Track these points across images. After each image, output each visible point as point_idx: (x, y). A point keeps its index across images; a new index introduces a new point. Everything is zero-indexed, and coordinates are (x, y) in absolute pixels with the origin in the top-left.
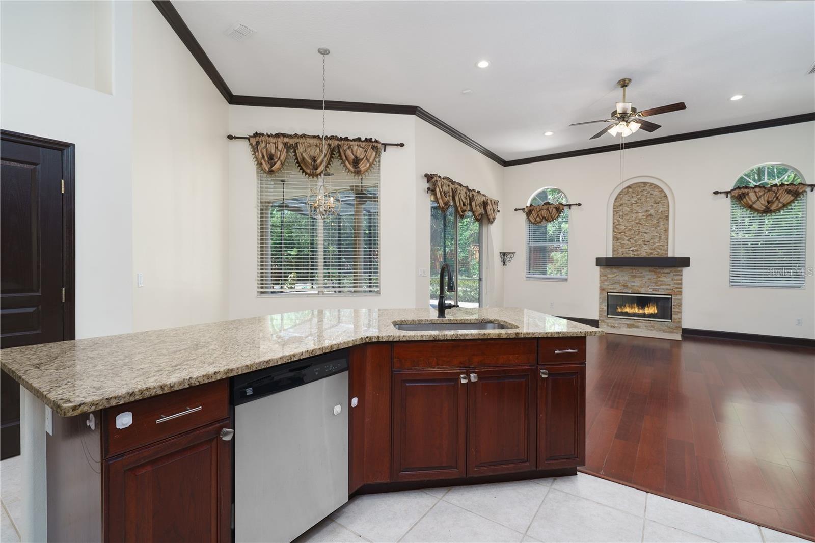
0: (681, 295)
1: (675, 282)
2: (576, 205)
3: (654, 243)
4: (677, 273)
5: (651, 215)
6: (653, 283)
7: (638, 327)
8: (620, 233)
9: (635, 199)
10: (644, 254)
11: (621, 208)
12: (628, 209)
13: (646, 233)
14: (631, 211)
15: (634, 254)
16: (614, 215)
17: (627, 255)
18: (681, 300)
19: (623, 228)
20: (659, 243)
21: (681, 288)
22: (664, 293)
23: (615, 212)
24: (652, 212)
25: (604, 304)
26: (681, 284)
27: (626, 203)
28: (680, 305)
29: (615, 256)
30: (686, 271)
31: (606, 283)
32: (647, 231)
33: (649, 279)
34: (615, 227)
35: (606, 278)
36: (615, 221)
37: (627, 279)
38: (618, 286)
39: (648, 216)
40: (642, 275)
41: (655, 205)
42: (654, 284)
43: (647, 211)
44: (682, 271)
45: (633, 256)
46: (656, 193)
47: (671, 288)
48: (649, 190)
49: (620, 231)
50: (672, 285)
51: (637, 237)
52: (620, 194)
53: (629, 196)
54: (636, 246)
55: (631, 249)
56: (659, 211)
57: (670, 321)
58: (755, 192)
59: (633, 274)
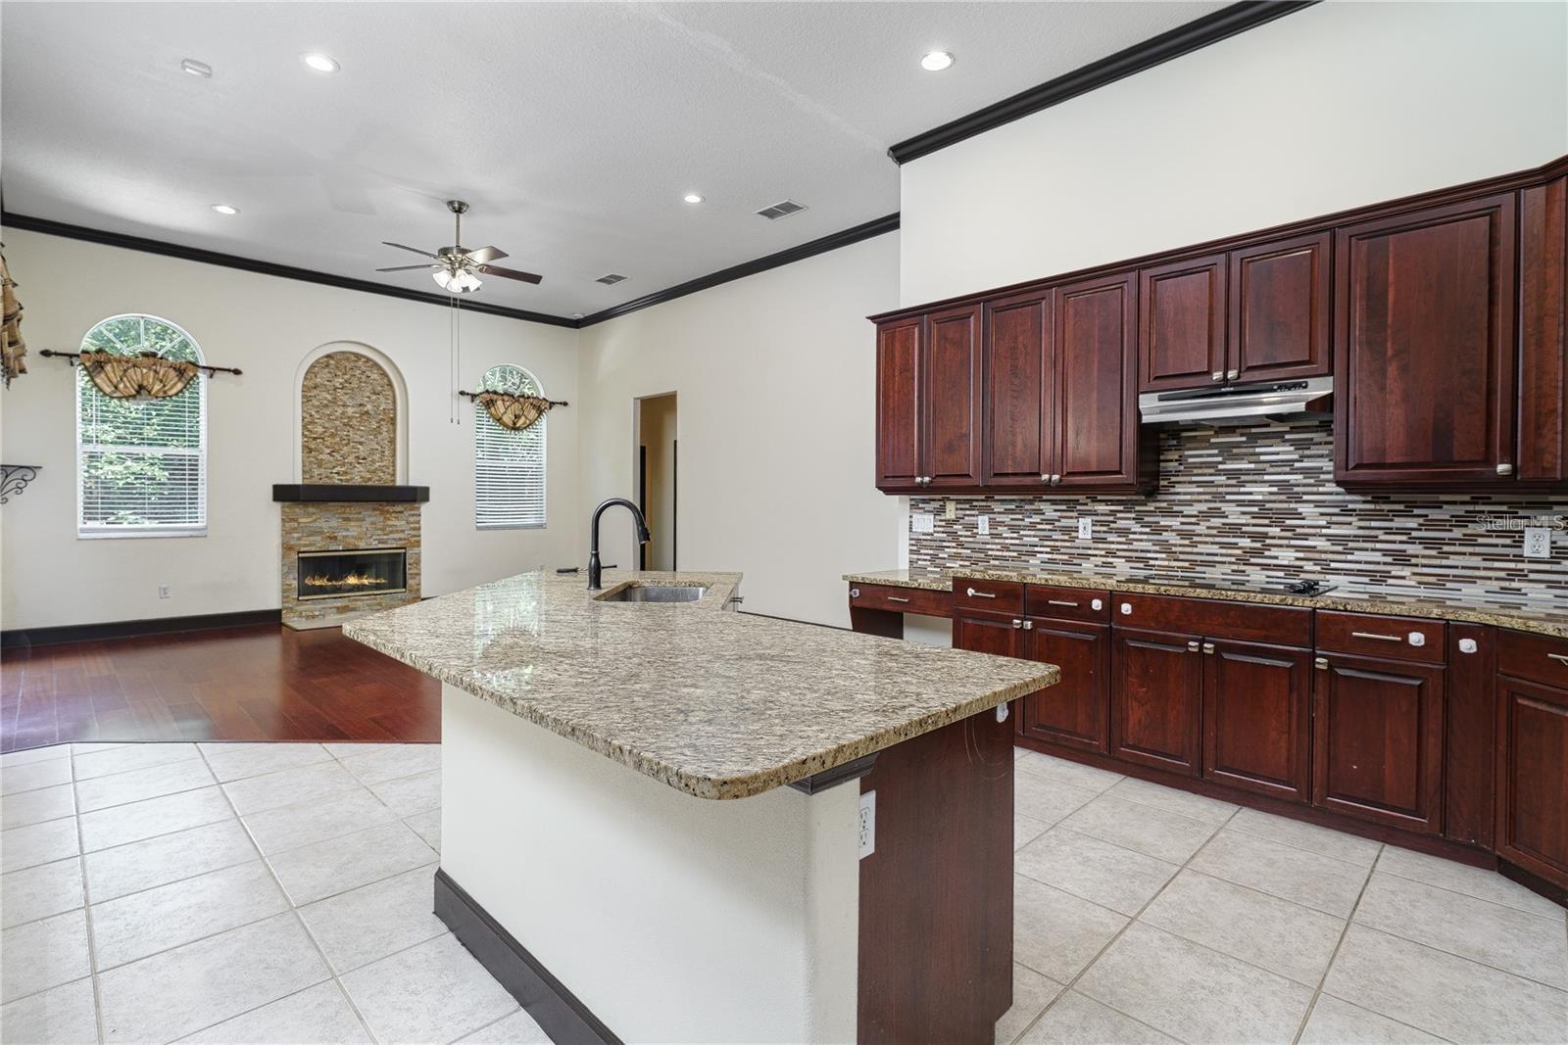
0: (419, 546)
1: (412, 526)
2: (229, 371)
3: (373, 462)
4: (414, 512)
5: (367, 413)
6: (380, 529)
7: (354, 609)
8: (315, 439)
9: (341, 380)
10: (357, 481)
11: (315, 392)
12: (329, 397)
13: (361, 443)
14: (334, 401)
15: (341, 480)
16: (303, 403)
17: (328, 482)
18: (419, 554)
19: (320, 430)
20: (382, 462)
21: (419, 536)
22: (395, 546)
23: (306, 399)
24: (369, 407)
25: (291, 576)
26: (419, 529)
27: (325, 385)
28: (418, 562)
29: (307, 482)
30: (424, 508)
31: (296, 535)
32: (362, 440)
33: (373, 523)
34: (304, 427)
35: (296, 525)
36: (305, 415)
37: (336, 525)
38: (319, 538)
39: (363, 414)
40: (360, 516)
41: (374, 397)
42: (380, 532)
43: (361, 405)
44: (419, 508)
45: (339, 482)
46: (375, 376)
47: (406, 537)
48: (364, 368)
49: (315, 436)
50: (406, 532)
51: (345, 448)
52: (313, 366)
53: (330, 373)
54: (343, 465)
55: (334, 471)
56: (381, 408)
57: (404, 590)
58: (503, 400)
59: (346, 516)
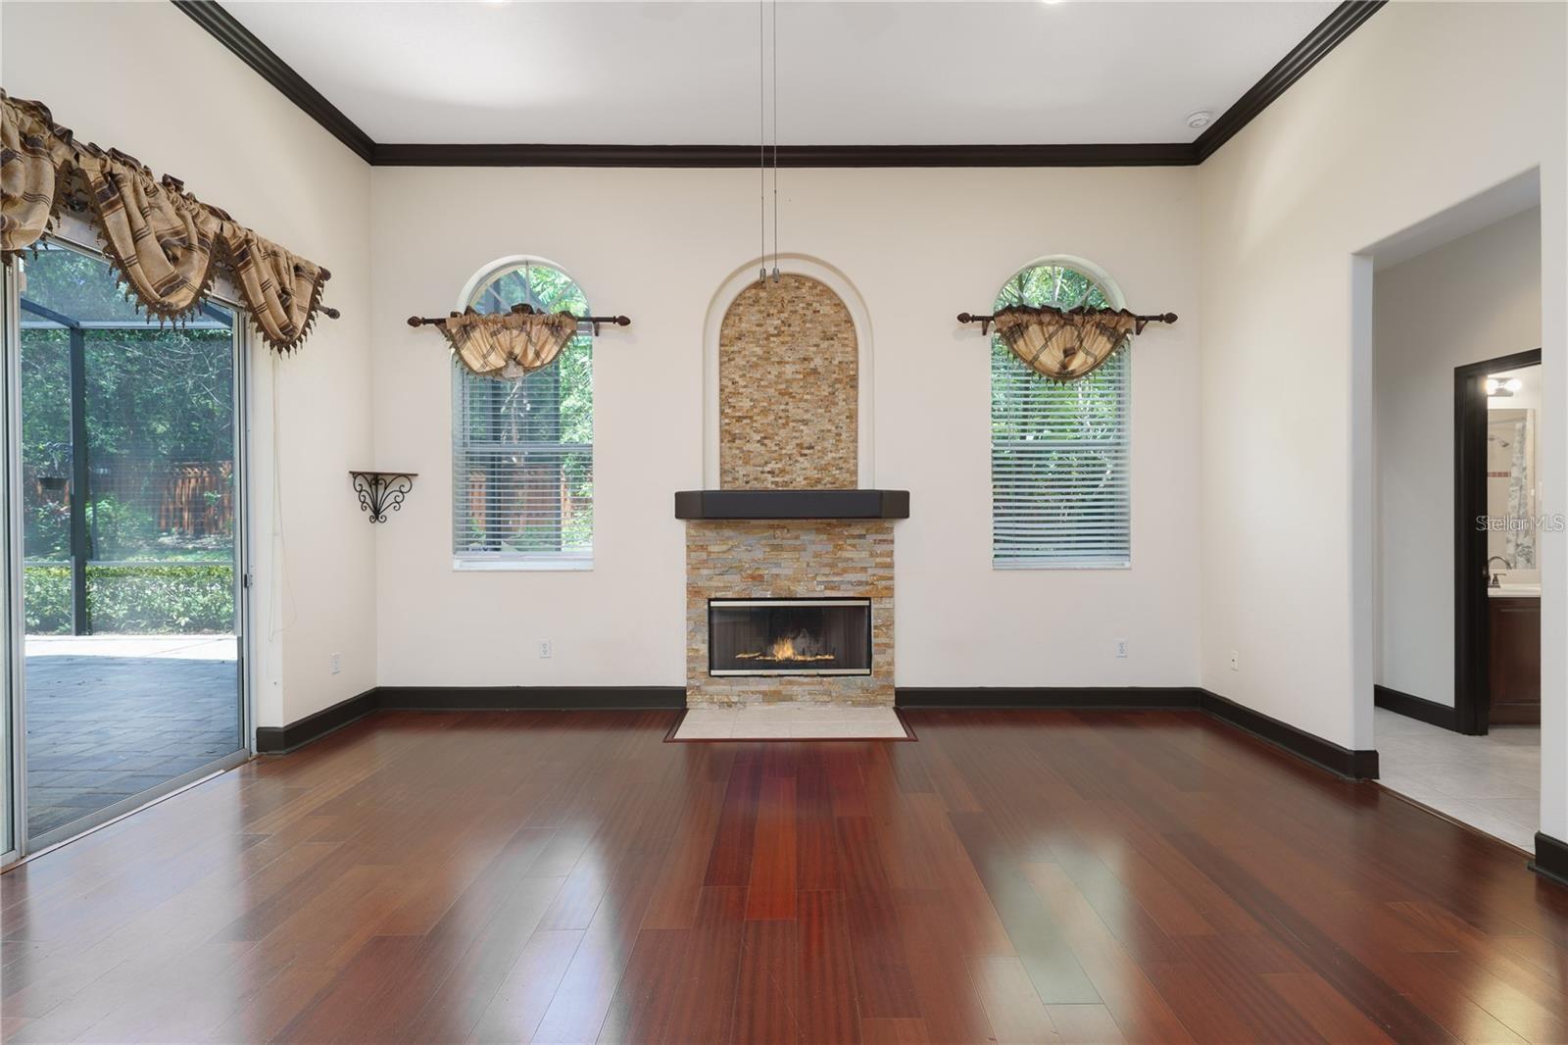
0: (892, 597)
1: (878, 560)
2: (614, 320)
3: (824, 451)
4: (880, 537)
5: (815, 371)
6: (826, 565)
7: (790, 698)
8: (739, 419)
9: (778, 322)
10: (800, 484)
11: (739, 345)
12: (759, 351)
13: (805, 422)
14: (766, 357)
15: (776, 483)
16: (721, 364)
17: (757, 486)
18: (891, 611)
19: (746, 404)
20: (837, 451)
21: (892, 578)
22: (851, 594)
23: (726, 357)
24: (818, 362)
25: (699, 637)
26: (891, 566)
27: (754, 333)
28: (889, 624)
29: (727, 487)
30: (902, 530)
31: (705, 572)
32: (806, 417)
33: (816, 555)
34: (724, 402)
35: (704, 555)
36: (726, 382)
37: (761, 556)
38: (737, 578)
39: (809, 374)
40: (798, 542)
41: (825, 345)
42: (827, 570)
43: (805, 359)
44: (892, 528)
45: (773, 487)
46: (826, 309)
47: (870, 580)
48: (809, 298)
49: (738, 414)
50: (870, 571)
51: (783, 433)
52: (735, 304)
53: (760, 312)
54: (779, 460)
55: (767, 469)
56: (836, 362)
57: (867, 671)
58: (1041, 323)
59: (776, 542)
